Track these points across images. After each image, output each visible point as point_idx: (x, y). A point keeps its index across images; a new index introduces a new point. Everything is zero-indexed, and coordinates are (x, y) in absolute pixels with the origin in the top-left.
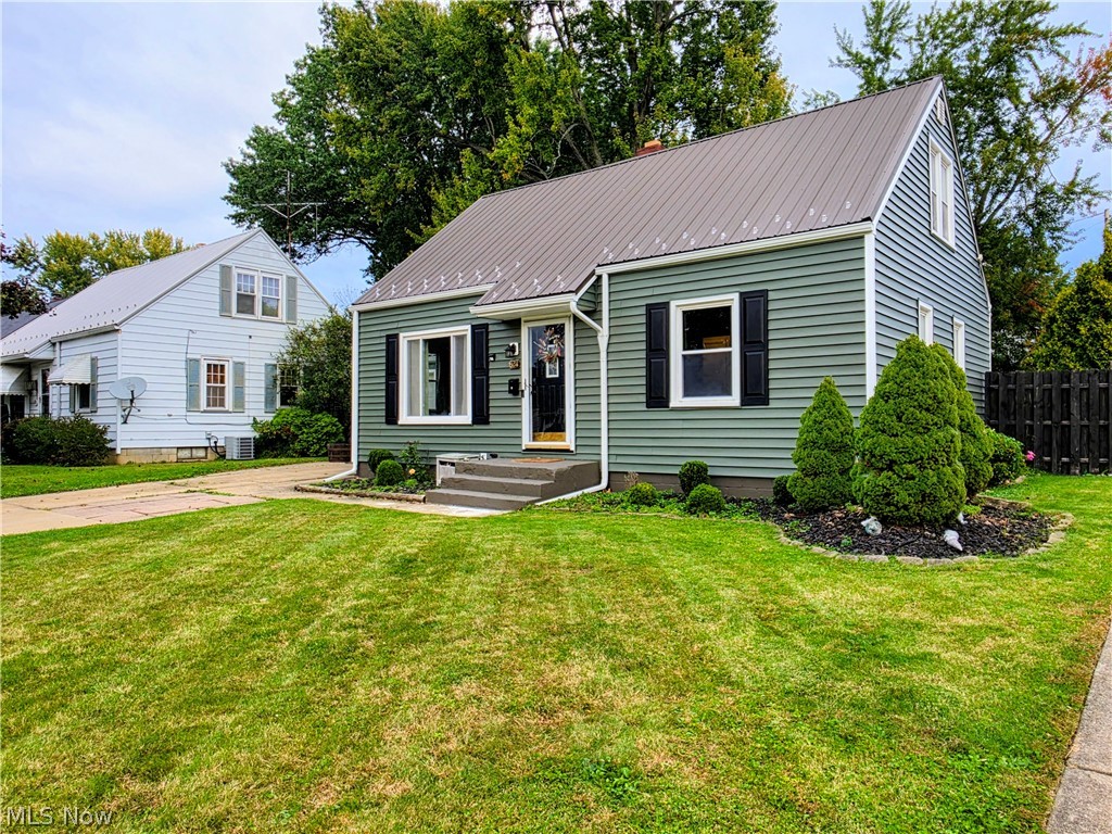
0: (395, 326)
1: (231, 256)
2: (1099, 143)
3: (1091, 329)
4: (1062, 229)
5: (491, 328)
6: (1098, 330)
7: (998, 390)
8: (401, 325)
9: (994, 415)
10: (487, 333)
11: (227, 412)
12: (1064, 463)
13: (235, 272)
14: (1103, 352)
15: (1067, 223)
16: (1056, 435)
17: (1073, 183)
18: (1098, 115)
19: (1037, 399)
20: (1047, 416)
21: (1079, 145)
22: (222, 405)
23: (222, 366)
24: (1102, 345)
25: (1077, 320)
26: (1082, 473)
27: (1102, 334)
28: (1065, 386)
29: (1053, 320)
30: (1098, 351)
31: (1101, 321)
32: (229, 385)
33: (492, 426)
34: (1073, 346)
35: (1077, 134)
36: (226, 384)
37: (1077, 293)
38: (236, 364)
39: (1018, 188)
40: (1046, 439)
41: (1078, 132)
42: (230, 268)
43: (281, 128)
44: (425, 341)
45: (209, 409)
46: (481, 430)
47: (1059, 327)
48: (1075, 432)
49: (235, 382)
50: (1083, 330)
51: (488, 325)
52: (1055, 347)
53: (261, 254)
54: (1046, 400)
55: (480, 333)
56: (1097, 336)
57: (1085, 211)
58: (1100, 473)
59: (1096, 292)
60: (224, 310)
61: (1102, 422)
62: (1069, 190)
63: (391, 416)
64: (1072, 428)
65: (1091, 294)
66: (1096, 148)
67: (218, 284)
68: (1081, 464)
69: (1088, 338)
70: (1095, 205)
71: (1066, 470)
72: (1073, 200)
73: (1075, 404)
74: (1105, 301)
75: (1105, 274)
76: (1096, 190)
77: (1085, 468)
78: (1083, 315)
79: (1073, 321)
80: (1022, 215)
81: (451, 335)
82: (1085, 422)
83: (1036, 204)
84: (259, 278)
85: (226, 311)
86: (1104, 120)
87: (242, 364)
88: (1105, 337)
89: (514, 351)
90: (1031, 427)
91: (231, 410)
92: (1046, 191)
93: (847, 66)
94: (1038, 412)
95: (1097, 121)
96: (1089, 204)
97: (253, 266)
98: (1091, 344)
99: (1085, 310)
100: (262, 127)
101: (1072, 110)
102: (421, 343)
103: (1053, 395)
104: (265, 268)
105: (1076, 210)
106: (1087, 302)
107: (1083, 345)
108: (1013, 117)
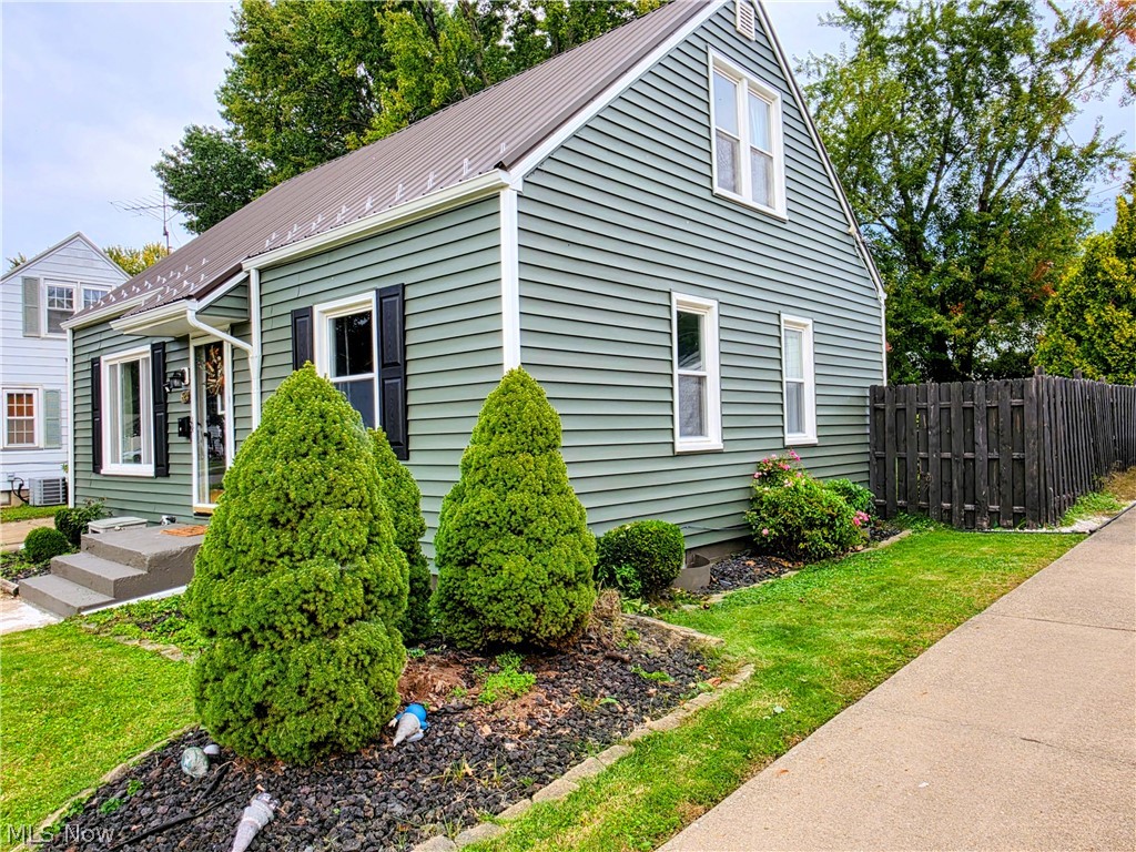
0: (96, 347)
1: (39, 266)
2: (1128, 96)
3: (1100, 317)
4: (1080, 200)
5: (170, 348)
6: (1107, 318)
7: (884, 410)
8: (104, 345)
9: (880, 444)
10: (165, 355)
11: (38, 449)
12: (967, 511)
13: (44, 287)
14: (1113, 346)
15: (1087, 192)
16: (957, 471)
17: (1093, 145)
18: (1123, 62)
19: (931, 424)
20: (944, 446)
21: (1102, 100)
22: (31, 439)
23: (29, 396)
24: (1112, 337)
25: (1083, 307)
26: (990, 526)
27: (1111, 324)
28: (968, 404)
29: (1057, 307)
30: (1107, 344)
31: (1111, 307)
32: (39, 417)
33: (171, 480)
34: (1079, 340)
35: (1099, 87)
36: (35, 416)
37: (1083, 274)
38: (48, 392)
39: (1030, 154)
40: (945, 479)
41: (1100, 85)
42: (36, 280)
43: (223, 126)
44: (122, 364)
45: (11, 446)
46: (163, 486)
47: (1063, 316)
48: (981, 468)
49: (47, 413)
50: (1090, 320)
51: (164, 343)
52: (1060, 342)
53: (81, 262)
54: (944, 426)
55: (159, 353)
56: (1107, 327)
57: (1108, 177)
58: (1014, 527)
59: (1105, 273)
60: (30, 329)
61: (1015, 455)
62: (1089, 153)
63: (97, 463)
64: (978, 464)
65: (1099, 275)
66: (1124, 103)
67: (20, 299)
68: (991, 513)
69: (1096, 329)
70: (1120, 169)
71: (969, 523)
72: (1093, 165)
73: (980, 429)
74: (1115, 282)
75: (1117, 250)
76: (1122, 151)
77: (995, 520)
78: (1091, 301)
79: (1079, 309)
80: (1035, 185)
81: (140, 357)
82: (995, 455)
83: (1050, 172)
84: (78, 291)
85: (32, 331)
86: (1131, 67)
87: (56, 392)
88: (1116, 327)
89: (183, 379)
90: (926, 460)
91: (42, 446)
92: (1064, 155)
93: (838, 24)
94: (933, 440)
95: (1123, 69)
96: (1112, 167)
97: (69, 277)
98: (1100, 337)
99: (1094, 295)
100: (200, 127)
101: (1097, 60)
102: (119, 367)
103: (952, 416)
104: (86, 279)
105: (1098, 176)
106: (1095, 285)
107: (1091, 338)
108: (1029, 72)
